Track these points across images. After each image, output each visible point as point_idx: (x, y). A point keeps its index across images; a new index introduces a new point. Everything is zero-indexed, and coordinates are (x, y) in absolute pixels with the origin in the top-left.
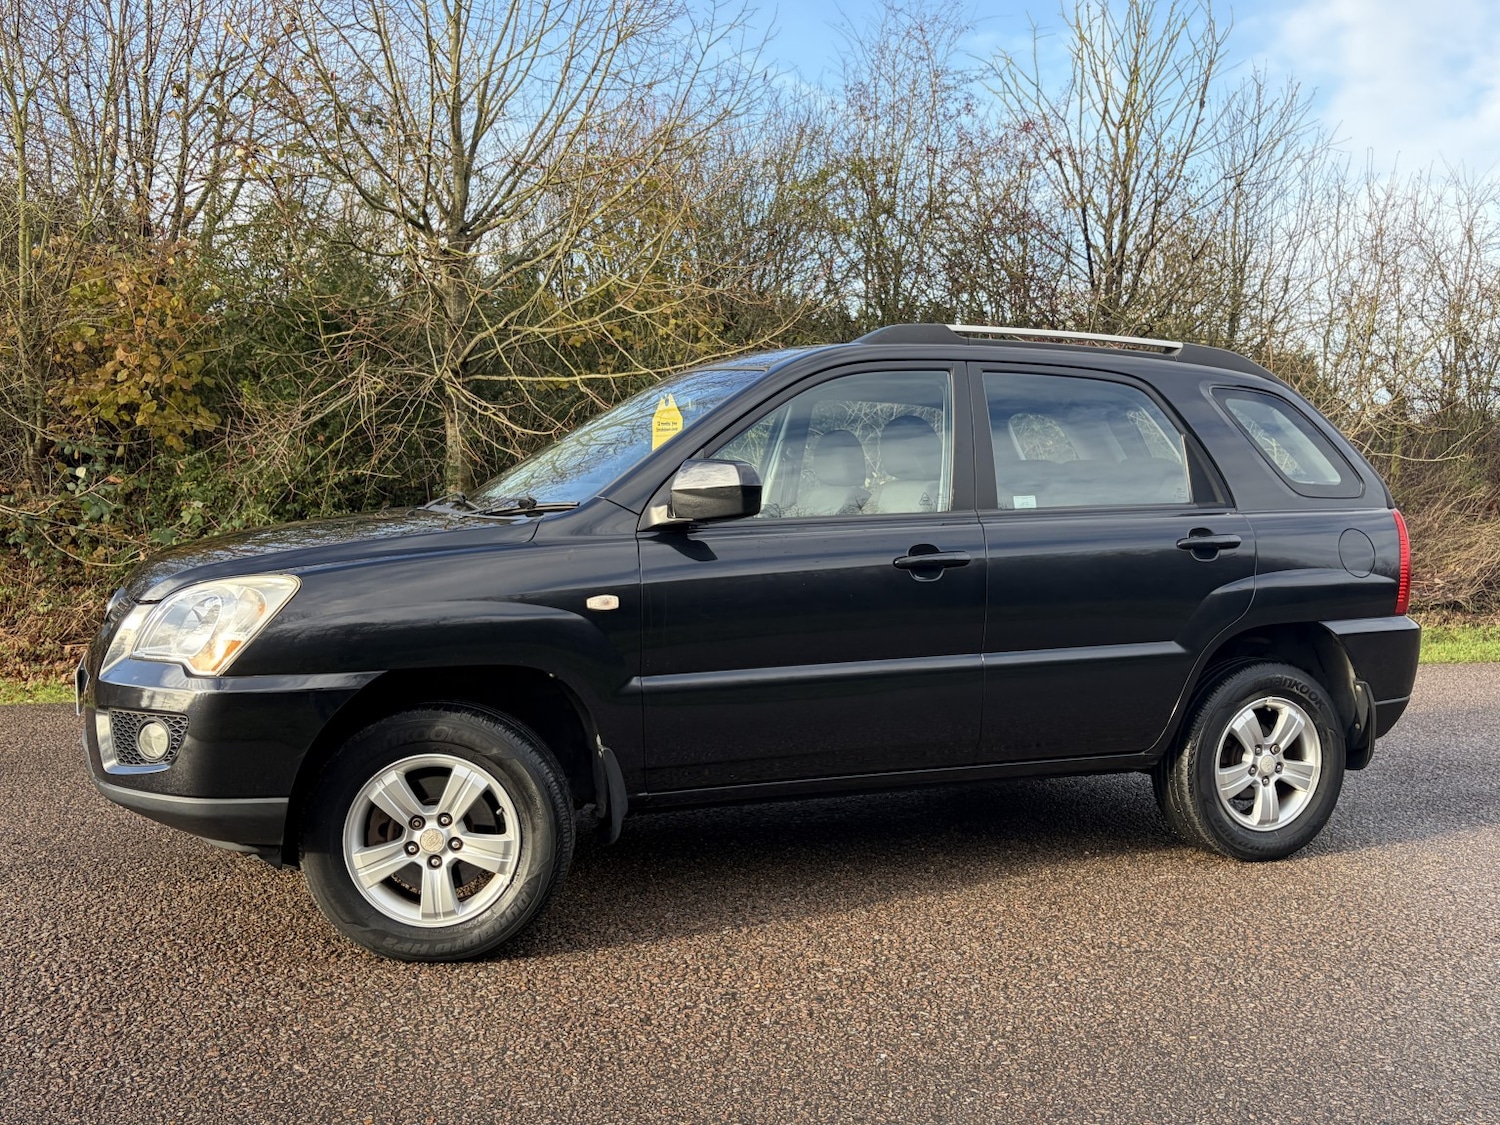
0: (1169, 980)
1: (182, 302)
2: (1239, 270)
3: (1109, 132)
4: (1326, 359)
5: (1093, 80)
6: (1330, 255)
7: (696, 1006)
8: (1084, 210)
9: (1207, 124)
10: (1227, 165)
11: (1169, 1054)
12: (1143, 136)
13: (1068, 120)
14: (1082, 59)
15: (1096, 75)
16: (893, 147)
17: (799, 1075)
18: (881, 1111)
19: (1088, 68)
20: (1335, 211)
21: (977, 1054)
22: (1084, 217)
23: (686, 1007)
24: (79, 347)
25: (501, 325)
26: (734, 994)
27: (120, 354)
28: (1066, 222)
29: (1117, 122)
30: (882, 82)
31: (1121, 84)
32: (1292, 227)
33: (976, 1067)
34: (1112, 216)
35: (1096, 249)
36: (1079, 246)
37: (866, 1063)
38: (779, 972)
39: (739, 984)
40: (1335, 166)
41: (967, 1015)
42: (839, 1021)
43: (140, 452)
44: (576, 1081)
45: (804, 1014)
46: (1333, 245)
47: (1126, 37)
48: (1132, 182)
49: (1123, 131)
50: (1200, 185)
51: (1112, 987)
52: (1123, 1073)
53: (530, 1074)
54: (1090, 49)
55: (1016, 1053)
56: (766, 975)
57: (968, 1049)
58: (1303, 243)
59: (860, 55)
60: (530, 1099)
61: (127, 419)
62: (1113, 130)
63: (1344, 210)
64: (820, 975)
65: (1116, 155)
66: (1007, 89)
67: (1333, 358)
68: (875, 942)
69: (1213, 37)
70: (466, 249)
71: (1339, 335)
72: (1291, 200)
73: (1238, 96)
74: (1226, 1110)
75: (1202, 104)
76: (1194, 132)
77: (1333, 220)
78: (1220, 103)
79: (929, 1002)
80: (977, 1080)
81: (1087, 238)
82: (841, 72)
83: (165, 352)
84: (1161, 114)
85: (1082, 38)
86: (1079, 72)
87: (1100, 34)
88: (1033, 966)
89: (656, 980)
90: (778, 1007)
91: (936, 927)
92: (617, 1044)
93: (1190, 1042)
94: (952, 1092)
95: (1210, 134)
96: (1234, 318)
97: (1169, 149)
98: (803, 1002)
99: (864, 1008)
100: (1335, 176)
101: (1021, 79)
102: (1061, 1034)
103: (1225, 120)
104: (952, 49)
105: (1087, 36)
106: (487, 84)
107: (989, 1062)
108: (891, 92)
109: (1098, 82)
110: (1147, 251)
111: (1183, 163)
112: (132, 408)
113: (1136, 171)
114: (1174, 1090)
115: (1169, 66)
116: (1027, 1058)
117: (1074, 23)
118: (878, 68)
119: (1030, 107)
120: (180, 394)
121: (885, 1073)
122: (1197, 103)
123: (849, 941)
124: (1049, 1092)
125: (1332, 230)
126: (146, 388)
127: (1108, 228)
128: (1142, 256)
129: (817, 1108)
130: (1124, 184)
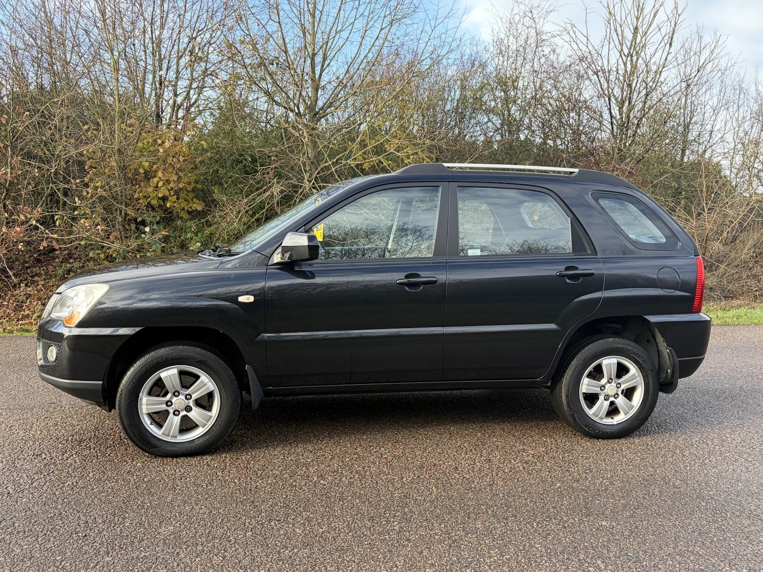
0: (675, 460)
1: (187, 149)
2: (687, 127)
3: (623, 60)
4: (731, 172)
5: (615, 33)
6: (734, 119)
7: (475, 464)
8: (609, 99)
9: (673, 55)
10: (682, 74)
11: (680, 488)
12: (640, 61)
13: (602, 55)
14: (610, 24)
15: (616, 30)
16: (516, 69)
17: (525, 491)
18: (563, 505)
19: (613, 28)
20: (737, 97)
21: (597, 485)
22: (609, 102)
23: (471, 464)
24: (141, 171)
25: (335, 160)
26: (490, 460)
27: (160, 174)
28: (600, 104)
29: (626, 54)
30: (511, 38)
31: (629, 35)
32: (715, 105)
33: (598, 490)
34: (623, 102)
35: (615, 118)
36: (606, 116)
37: (552, 487)
38: (506, 452)
39: (490, 456)
40: (738, 74)
41: (591, 471)
42: (537, 471)
43: (168, 219)
44: (435, 490)
45: (521, 468)
46: (736, 114)
47: (632, 11)
48: (634, 85)
49: (629, 58)
50: (668, 86)
51: (651, 462)
52: (661, 495)
53: (415, 487)
54: (614, 18)
55: (614, 485)
56: (501, 453)
57: (593, 483)
58: (721, 113)
59: (500, 24)
60: (419, 496)
61: (162, 203)
62: (624, 58)
63: (742, 97)
64: (524, 454)
65: (626, 71)
66: (572, 40)
67: (735, 171)
68: (544, 441)
69: (677, 11)
70: (316, 124)
71: (738, 159)
72: (715, 91)
73: (689, 39)
74: (707, 509)
75: (671, 44)
76: (666, 59)
77: (736, 101)
78: (679, 43)
79: (573, 465)
80: (599, 495)
81: (611, 113)
82: (491, 33)
83: (180, 173)
84: (649, 51)
85: (610, 13)
86: (608, 30)
87: (619, 10)
88: (615, 452)
89: (455, 454)
90: (509, 465)
91: (569, 436)
92: (447, 477)
93: (688, 484)
94: (590, 499)
95: (674, 59)
96: (683, 151)
97: (654, 68)
98: (520, 464)
99: (546, 467)
100: (737, 79)
101: (578, 34)
102: (632, 479)
103: (682, 52)
104: (546, 20)
105: (613, 12)
106: (327, 45)
107: (603, 488)
108: (515, 42)
109: (617, 34)
110: (641, 119)
111: (660, 74)
112: (164, 199)
113: (636, 79)
114: (683, 501)
115: (654, 26)
116: (619, 487)
117: (606, 5)
118: (509, 31)
119: (584, 48)
120: (185, 192)
121: (561, 491)
122: (668, 45)
123: (533, 441)
124: (631, 500)
125: (735, 106)
126: (171, 190)
127: (621, 108)
128: (638, 121)
129: (536, 502)
130: (630, 86)
